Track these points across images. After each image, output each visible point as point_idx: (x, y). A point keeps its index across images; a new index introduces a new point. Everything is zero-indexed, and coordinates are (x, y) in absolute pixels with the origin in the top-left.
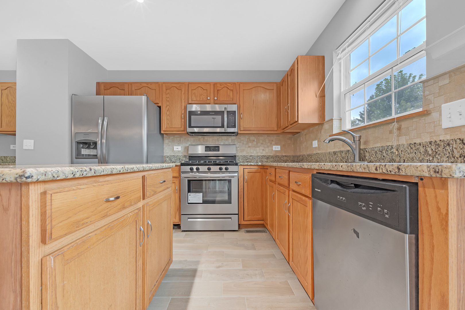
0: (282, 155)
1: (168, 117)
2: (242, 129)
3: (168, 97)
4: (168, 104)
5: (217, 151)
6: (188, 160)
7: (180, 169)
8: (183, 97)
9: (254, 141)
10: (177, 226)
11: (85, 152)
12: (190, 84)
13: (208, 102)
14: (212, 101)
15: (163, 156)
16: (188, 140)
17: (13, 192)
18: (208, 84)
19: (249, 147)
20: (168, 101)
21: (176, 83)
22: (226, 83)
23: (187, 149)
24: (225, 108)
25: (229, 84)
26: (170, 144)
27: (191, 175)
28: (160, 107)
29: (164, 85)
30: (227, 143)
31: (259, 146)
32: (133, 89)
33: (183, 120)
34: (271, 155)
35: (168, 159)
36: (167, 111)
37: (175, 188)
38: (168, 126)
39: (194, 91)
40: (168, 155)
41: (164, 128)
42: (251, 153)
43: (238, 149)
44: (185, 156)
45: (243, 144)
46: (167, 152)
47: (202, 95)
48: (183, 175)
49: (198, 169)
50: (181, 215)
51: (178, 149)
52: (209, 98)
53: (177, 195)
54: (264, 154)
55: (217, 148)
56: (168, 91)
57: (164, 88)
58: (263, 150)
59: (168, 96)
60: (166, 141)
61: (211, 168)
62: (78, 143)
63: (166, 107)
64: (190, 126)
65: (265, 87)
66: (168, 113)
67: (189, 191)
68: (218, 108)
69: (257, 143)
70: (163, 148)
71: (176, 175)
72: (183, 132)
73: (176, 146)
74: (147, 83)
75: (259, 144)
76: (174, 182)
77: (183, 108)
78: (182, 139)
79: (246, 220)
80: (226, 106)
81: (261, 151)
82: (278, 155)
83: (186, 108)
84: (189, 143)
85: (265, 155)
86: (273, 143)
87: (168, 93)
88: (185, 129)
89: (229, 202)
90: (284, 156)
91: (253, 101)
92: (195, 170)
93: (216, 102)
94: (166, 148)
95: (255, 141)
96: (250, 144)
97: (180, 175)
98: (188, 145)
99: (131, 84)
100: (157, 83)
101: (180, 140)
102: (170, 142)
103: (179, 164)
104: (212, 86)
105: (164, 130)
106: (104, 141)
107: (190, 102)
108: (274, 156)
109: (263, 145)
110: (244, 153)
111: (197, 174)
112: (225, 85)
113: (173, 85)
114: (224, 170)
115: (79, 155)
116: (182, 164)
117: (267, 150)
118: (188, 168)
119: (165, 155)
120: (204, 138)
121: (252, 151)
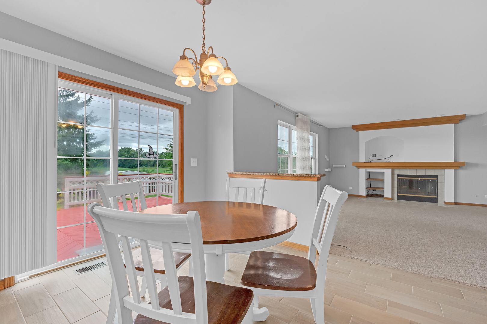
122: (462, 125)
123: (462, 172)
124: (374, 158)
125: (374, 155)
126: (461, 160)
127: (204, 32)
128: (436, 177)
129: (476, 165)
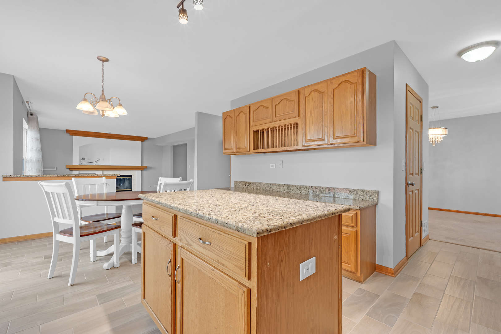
122: (146, 143)
123: (145, 172)
124: (83, 161)
125: (83, 159)
126: (145, 165)
127: (103, 82)
128: (131, 176)
129: (151, 168)
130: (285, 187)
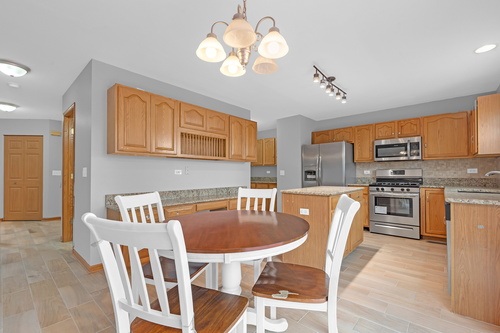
0: (480, 178)
1: (359, 151)
2: (426, 156)
3: (360, 137)
4: (359, 141)
5: (403, 174)
6: (375, 181)
7: (368, 189)
8: (371, 135)
9: (443, 164)
10: (367, 229)
11: (309, 176)
12: (376, 124)
13: (393, 136)
14: (396, 135)
15: (355, 178)
16: (376, 166)
17: (327, 198)
18: (392, 122)
19: (437, 170)
20: (359, 139)
21: (365, 126)
22: (409, 120)
23: (375, 172)
24: (409, 141)
25: (413, 119)
26: (361, 169)
27: (377, 193)
28: (353, 144)
29: (356, 128)
30: (412, 167)
31: (450, 169)
32: (334, 134)
33: (371, 152)
34: (465, 177)
35: (359, 180)
36: (359, 146)
37: (365, 201)
38: (359, 157)
39: (380, 130)
40: (360, 177)
41: (356, 158)
42: (440, 175)
43: (425, 172)
44: (373, 178)
45: (431, 167)
46: (359, 175)
47: (387, 131)
48: (371, 193)
49: (383, 189)
50: (369, 221)
51: (367, 172)
52: (393, 134)
53: (367, 207)
54: (456, 176)
55: (403, 172)
56: (359, 132)
57: (356, 130)
58: (455, 173)
59: (359, 135)
60: (358, 167)
61: (394, 189)
62: (306, 172)
63: (358, 143)
64: (377, 157)
65: (452, 117)
66: (359, 148)
67: (376, 205)
68: (401, 141)
69: (447, 167)
70: (356, 172)
71: (366, 192)
72: (372, 161)
73: (366, 170)
74: (344, 129)
75: (449, 168)
76: (364, 197)
77: (371, 143)
78: (370, 165)
79: (428, 232)
80: (409, 139)
81: (453, 174)
82: (473, 177)
83: (373, 143)
84: (377, 168)
85: (457, 178)
86: (467, 166)
87: (360, 134)
88: (373, 159)
89: (411, 215)
90: (482, 179)
91: (439, 131)
92: (380, 190)
93: (400, 136)
94: (358, 172)
95: (445, 164)
96: (439, 168)
97: (368, 193)
98: (376, 170)
99: (333, 130)
100: (351, 127)
101: (369, 166)
102: (360, 167)
103: (368, 185)
104: (396, 124)
105: (356, 160)
106: (320, 169)
107: (377, 138)
108: (468, 178)
109: (455, 168)
110: (432, 176)
111: (382, 192)
112: (408, 121)
113: (363, 127)
114: (405, 191)
115: (306, 179)
116: (370, 185)
117: (460, 173)
118: (375, 188)
119: (357, 177)
120: (390, 164)
121: (441, 174)
130: (194, 192)
